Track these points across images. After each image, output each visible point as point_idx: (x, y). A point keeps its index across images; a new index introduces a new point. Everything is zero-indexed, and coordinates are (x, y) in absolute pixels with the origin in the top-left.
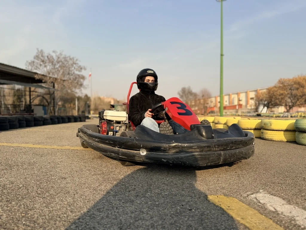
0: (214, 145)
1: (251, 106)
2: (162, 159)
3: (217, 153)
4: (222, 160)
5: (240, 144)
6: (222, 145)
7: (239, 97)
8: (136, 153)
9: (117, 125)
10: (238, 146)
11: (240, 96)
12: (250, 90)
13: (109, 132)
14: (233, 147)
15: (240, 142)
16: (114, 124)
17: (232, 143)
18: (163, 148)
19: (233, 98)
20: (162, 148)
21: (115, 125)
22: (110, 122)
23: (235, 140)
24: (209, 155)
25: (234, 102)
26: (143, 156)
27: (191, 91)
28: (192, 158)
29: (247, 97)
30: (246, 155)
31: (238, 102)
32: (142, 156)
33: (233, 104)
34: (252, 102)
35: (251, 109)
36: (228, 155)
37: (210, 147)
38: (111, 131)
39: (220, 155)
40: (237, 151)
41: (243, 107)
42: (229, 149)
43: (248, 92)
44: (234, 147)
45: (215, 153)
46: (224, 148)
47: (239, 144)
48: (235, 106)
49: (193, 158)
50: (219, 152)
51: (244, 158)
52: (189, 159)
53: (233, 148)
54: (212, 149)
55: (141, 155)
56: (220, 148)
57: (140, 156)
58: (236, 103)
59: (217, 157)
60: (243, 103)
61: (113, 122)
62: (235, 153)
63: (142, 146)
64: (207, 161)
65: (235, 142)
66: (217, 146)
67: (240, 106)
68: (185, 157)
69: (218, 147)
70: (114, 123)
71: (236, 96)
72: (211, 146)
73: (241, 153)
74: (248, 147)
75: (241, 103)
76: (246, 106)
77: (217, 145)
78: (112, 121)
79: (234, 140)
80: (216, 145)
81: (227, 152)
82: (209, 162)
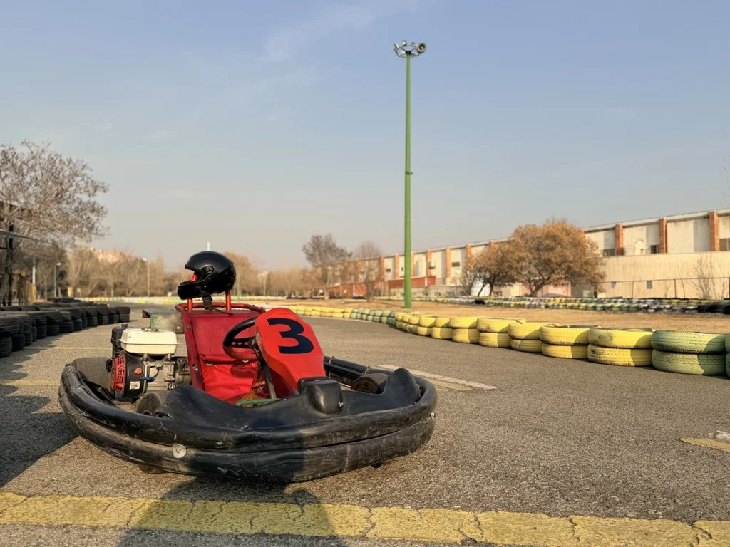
0: (333, 432)
1: (454, 280)
2: (219, 468)
3: (336, 451)
4: (347, 464)
5: (393, 424)
6: (350, 431)
7: (429, 261)
8: (164, 453)
9: (152, 364)
10: (388, 428)
11: (431, 258)
12: (451, 247)
13: (132, 383)
14: (375, 432)
15: (392, 420)
16: (144, 362)
17: (373, 424)
18: (221, 444)
19: (417, 263)
20: (219, 443)
21: (146, 364)
22: (134, 358)
23: (380, 417)
24: (319, 455)
25: (420, 270)
26: (177, 459)
27: (334, 245)
28: (281, 465)
29: (445, 260)
30: (406, 447)
31: (427, 272)
32: (177, 461)
33: (418, 275)
34: (456, 273)
35: (456, 287)
36: (362, 451)
37: (324, 436)
38: (134, 381)
39: (344, 453)
40: (384, 441)
41: (438, 282)
42: (365, 436)
43: (448, 250)
44: (378, 433)
45: (332, 451)
46: (355, 437)
47: (389, 425)
48: (423, 279)
49: (284, 463)
50: (341, 448)
51: (398, 453)
52: (274, 467)
53: (375, 435)
54: (329, 440)
55: (175, 458)
56: (346, 437)
57: (173, 460)
58: (423, 273)
59: (337, 458)
60: (438, 273)
61: (141, 358)
62: (379, 447)
63: (177, 437)
64: (314, 469)
65: (381, 420)
66: (339, 434)
67: (432, 279)
68: (267, 462)
69: (341, 436)
70: (143, 360)
71: (424, 257)
72: (327, 434)
73: (393, 445)
74: (411, 427)
75: (433, 273)
76: (444, 281)
77: (341, 432)
78: (141, 355)
79: (378, 417)
80: (338, 431)
81: (360, 446)
82: (318, 472)
